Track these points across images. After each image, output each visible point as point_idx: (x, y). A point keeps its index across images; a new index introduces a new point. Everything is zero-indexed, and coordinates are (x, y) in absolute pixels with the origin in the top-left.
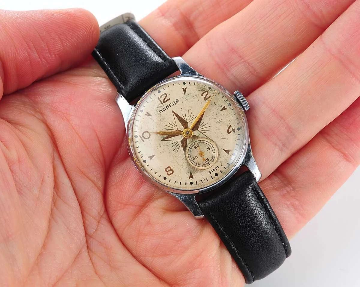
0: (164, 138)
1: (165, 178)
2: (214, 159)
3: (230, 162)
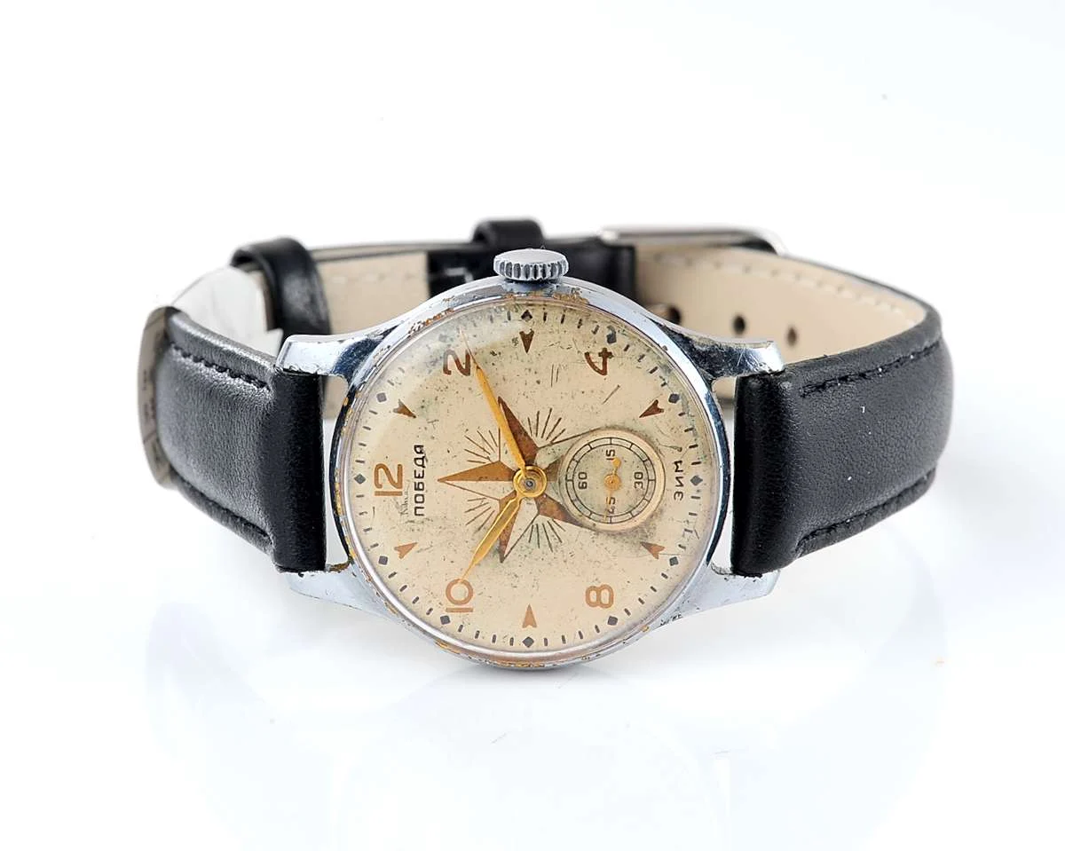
0: (499, 552)
1: (612, 621)
2: (649, 459)
3: (686, 422)
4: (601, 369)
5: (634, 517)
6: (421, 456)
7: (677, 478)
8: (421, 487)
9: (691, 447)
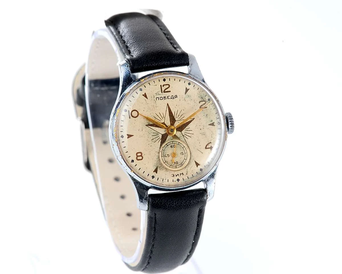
0: (149, 124)
1: (133, 161)
2: (182, 165)
3: (195, 174)
4: (207, 147)
5: (164, 163)
6: (174, 97)
7: (178, 174)
8: (165, 98)
9: (188, 177)
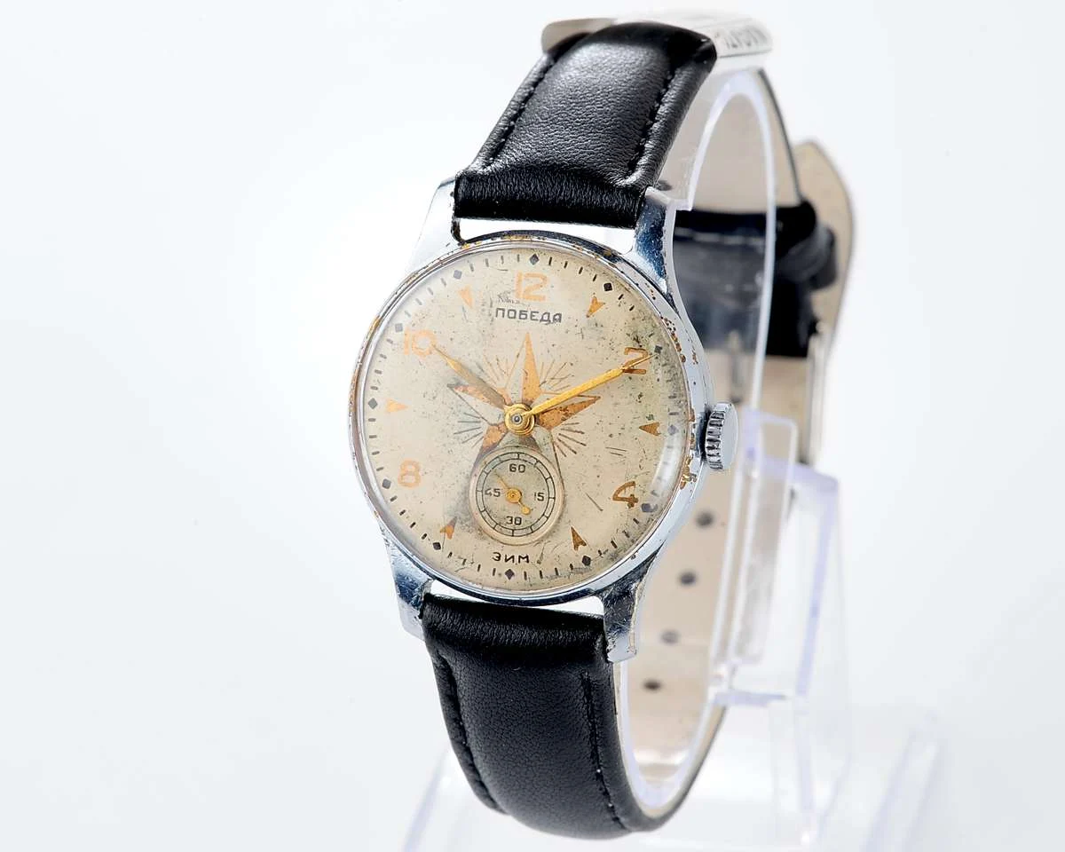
0: (457, 384)
1: (386, 484)
2: (533, 532)
3: (564, 570)
4: (619, 496)
5: (481, 512)
6: (551, 320)
7: (513, 557)
8: (523, 316)
9: (541, 572)
